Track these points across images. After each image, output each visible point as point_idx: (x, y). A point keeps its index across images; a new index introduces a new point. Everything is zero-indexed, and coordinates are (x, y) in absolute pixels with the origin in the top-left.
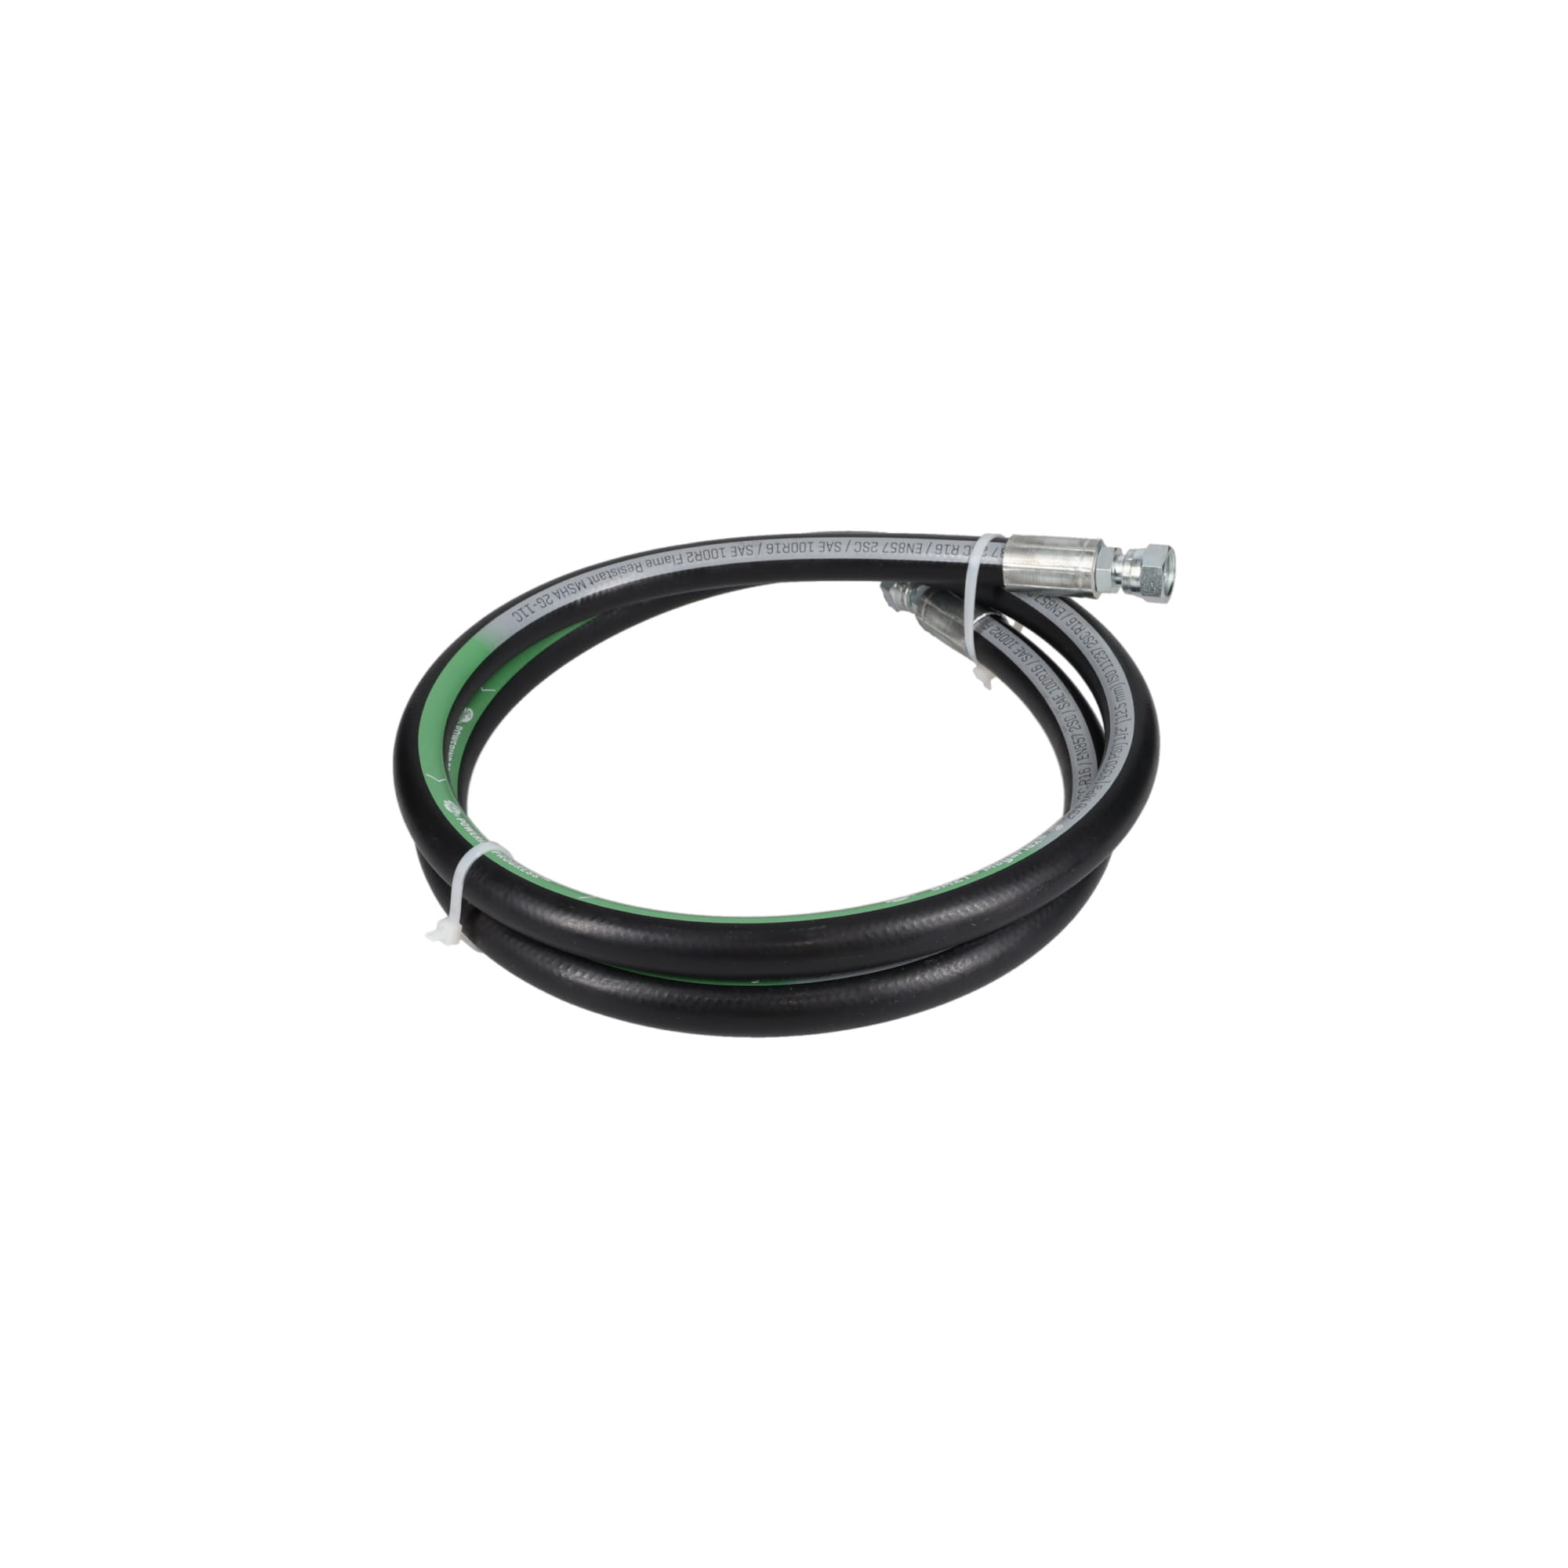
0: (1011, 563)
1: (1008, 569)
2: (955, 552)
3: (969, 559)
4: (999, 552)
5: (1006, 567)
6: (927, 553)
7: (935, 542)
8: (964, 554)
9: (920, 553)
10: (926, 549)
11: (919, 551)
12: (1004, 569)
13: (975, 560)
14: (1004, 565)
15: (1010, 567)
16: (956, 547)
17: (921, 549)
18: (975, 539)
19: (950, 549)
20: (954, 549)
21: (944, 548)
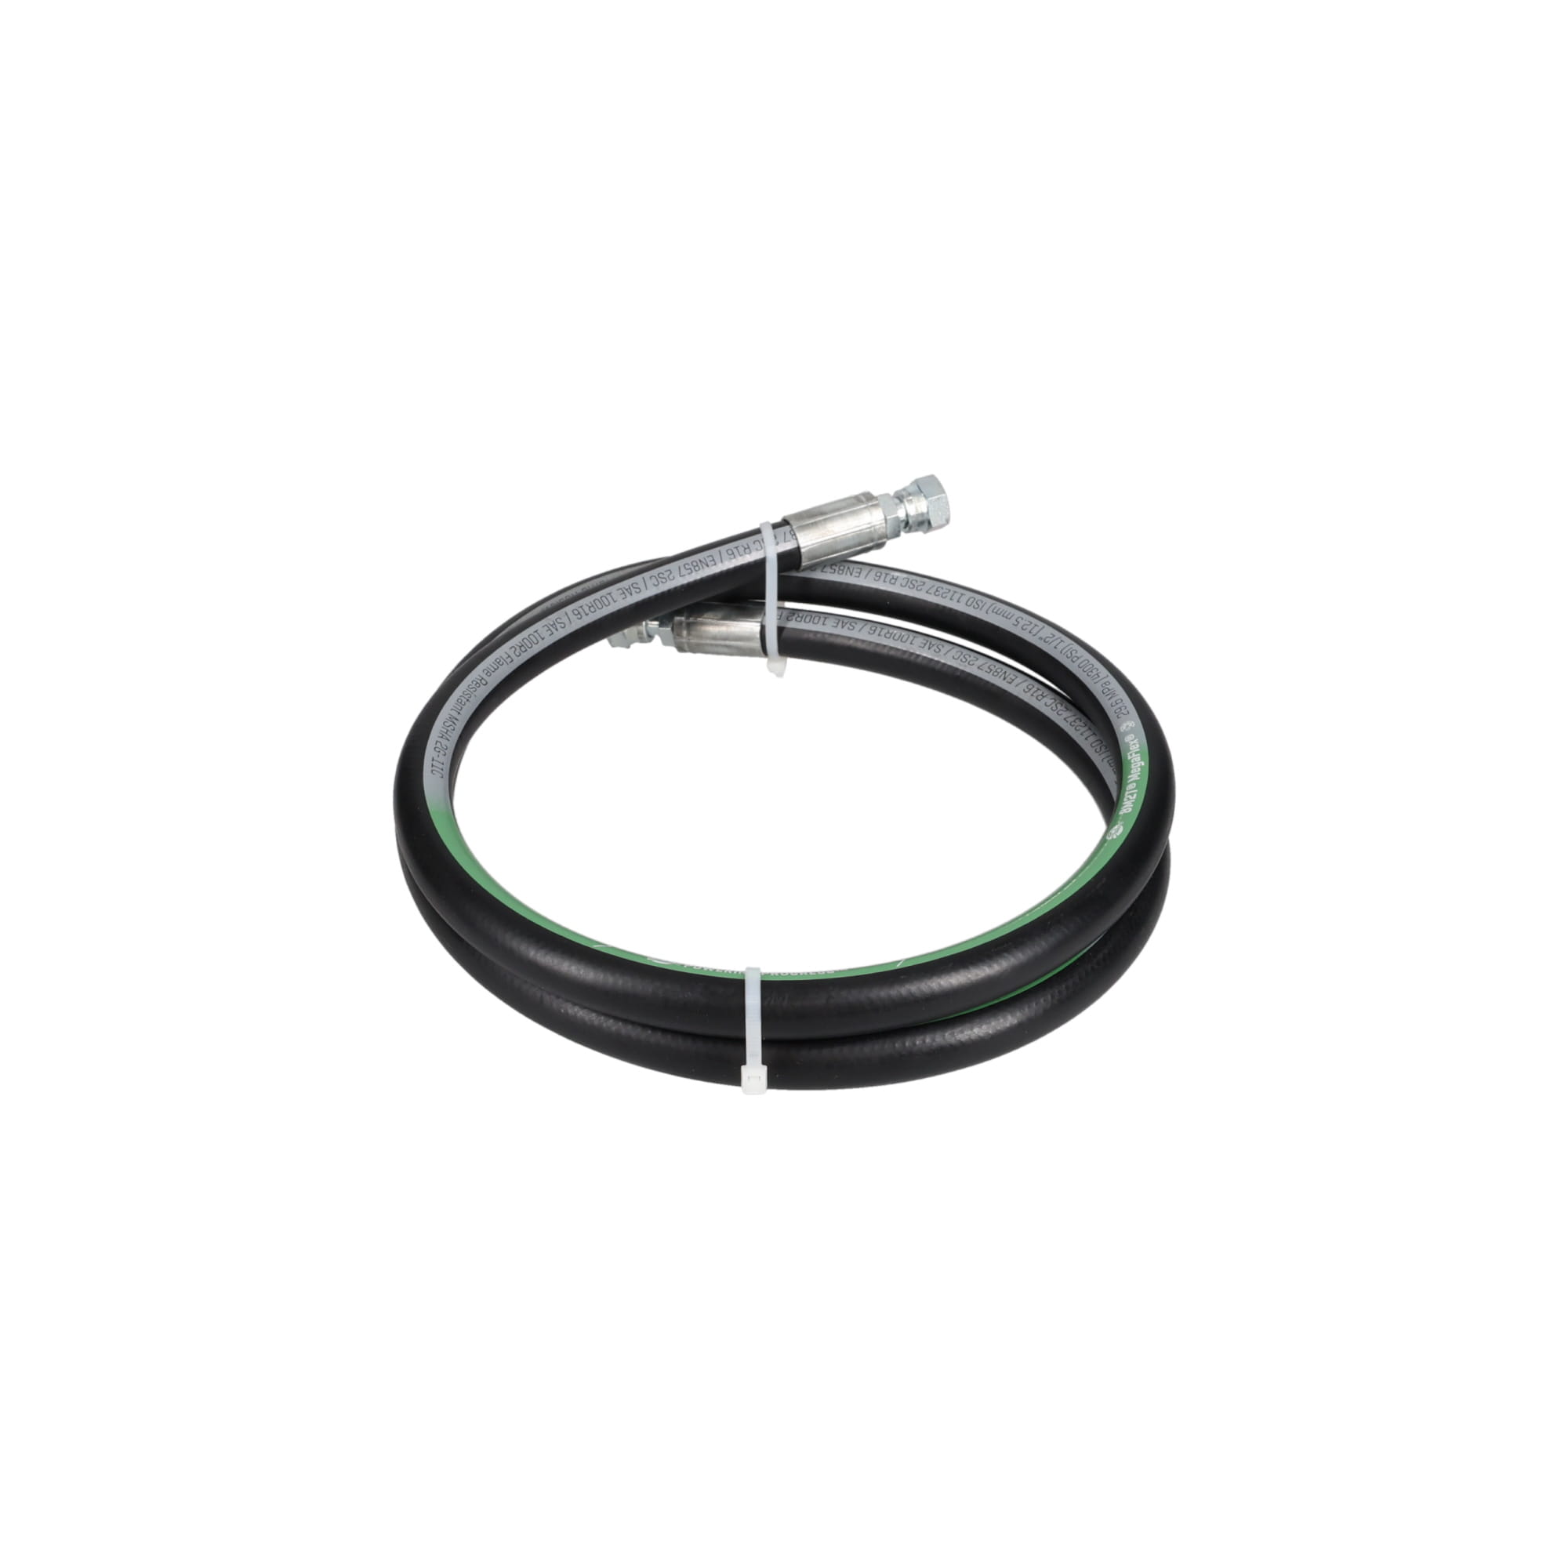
0: (808, 541)
1: (806, 549)
2: (747, 551)
3: (765, 552)
4: (788, 536)
5: (804, 547)
6: (722, 562)
7: (723, 548)
8: (757, 550)
9: (715, 564)
10: (719, 560)
11: (713, 563)
12: (803, 550)
13: (770, 551)
14: (801, 545)
15: (808, 546)
16: (746, 547)
17: (713, 560)
18: (758, 531)
19: (741, 549)
20: (745, 549)
21: (735, 551)
